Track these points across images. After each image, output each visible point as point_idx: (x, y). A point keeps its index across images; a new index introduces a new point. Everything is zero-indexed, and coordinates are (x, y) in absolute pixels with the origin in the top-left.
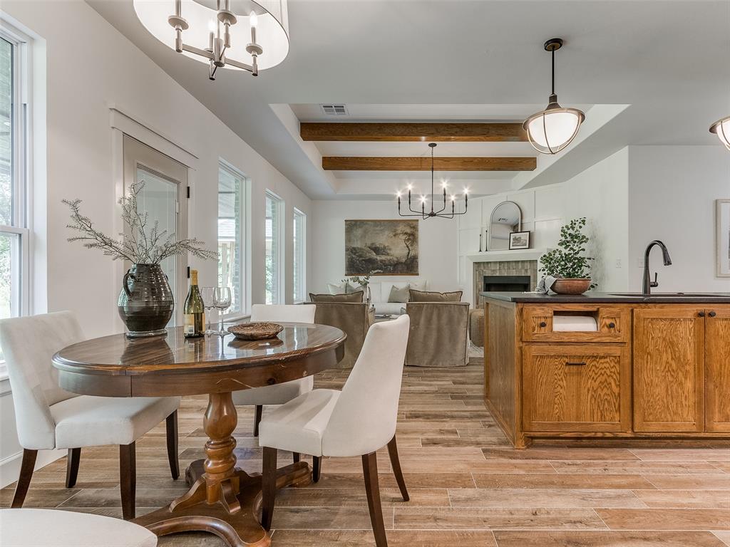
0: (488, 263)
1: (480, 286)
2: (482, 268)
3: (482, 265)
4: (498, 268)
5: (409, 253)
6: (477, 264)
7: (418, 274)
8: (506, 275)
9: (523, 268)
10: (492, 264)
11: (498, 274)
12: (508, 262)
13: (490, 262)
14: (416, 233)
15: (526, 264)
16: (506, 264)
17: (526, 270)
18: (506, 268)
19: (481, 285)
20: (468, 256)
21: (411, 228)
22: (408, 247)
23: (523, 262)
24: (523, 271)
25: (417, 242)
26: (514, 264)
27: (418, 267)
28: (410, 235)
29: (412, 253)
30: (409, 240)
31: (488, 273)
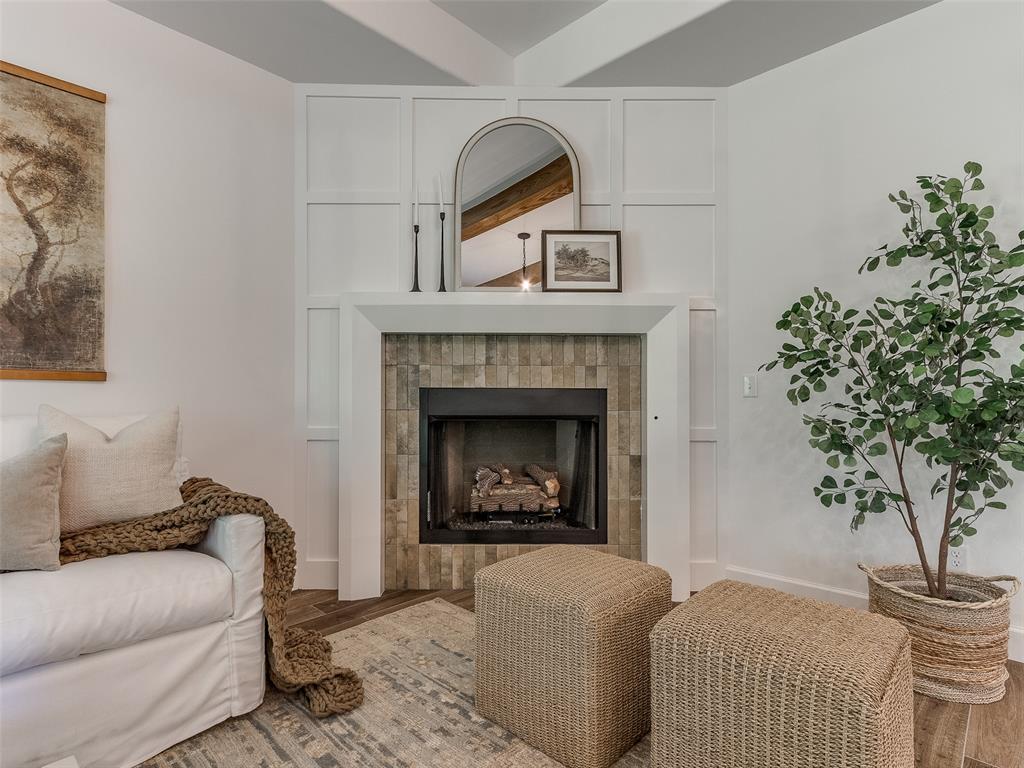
0: (438, 338)
1: (404, 427)
2: (415, 358)
3: (414, 346)
4: (482, 359)
5: (38, 259)
6: (394, 340)
7: (100, 376)
8: (513, 384)
9: (579, 359)
10: (458, 346)
11: (481, 382)
12: (524, 338)
13: (449, 336)
14: (88, 157)
15: (589, 348)
16: (514, 347)
17: (592, 371)
18: (515, 359)
19: (410, 422)
20: (360, 308)
21: (60, 123)
22: (31, 221)
23: (580, 338)
24: (581, 371)
25: (96, 209)
26: (546, 346)
27: (99, 335)
28: (45, 159)
29: (63, 261)
30: (36, 184)
31: (440, 377)
